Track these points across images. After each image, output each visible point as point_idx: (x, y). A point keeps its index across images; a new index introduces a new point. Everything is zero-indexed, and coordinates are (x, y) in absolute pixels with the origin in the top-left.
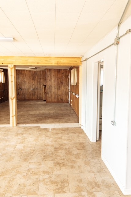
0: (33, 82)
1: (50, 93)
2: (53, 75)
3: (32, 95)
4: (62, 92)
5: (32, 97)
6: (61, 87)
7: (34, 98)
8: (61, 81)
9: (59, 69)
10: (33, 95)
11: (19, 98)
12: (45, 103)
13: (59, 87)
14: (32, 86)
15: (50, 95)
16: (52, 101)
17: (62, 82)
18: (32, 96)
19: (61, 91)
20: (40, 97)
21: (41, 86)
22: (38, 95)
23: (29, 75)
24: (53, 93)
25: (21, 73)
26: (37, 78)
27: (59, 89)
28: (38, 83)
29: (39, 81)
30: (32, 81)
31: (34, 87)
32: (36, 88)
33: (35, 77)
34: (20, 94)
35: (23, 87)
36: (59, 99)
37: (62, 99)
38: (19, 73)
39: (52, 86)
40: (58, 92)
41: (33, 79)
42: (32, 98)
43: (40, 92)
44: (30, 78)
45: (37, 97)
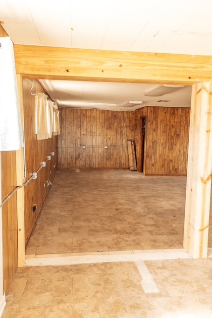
0: (108, 133)
1: (153, 157)
3: (105, 159)
4: (178, 154)
5: (106, 164)
6: (175, 144)
7: (109, 166)
8: (176, 131)
9: (174, 108)
10: (107, 159)
12: (142, 176)
13: (172, 144)
14: (105, 141)
15: (153, 161)
17: (178, 135)
18: (105, 162)
19: (175, 152)
20: (120, 164)
21: (124, 141)
22: (116, 159)
23: (101, 120)
24: (160, 156)
26: (116, 124)
27: (171, 149)
28: (119, 137)
29: (119, 131)
30: (105, 131)
31: (109, 144)
32: (114, 146)
33: (113, 124)
34: (81, 156)
35: (88, 144)
36: (171, 168)
37: (176, 169)
38: (81, 113)
39: (159, 141)
40: (170, 155)
41: (109, 127)
42: (105, 166)
43: (121, 153)
44: (103, 125)
45: (114, 163)
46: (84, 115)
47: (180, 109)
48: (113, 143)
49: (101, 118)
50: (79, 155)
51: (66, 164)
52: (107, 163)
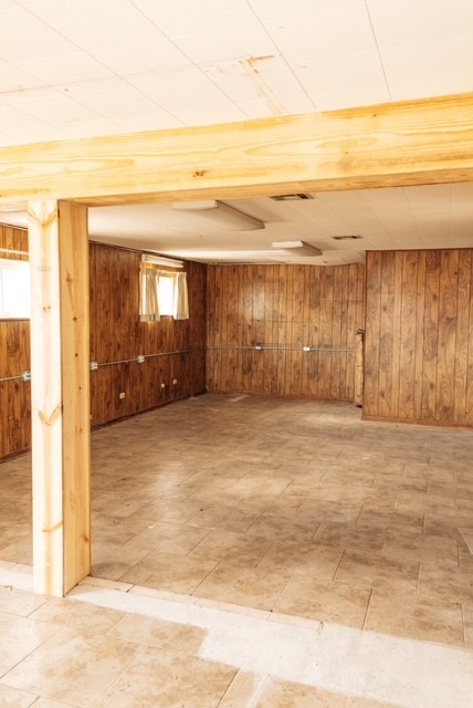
0: (313, 316)
1: (383, 375)
2: (403, 284)
3: (305, 377)
4: (450, 371)
5: (308, 387)
6: (443, 345)
7: (314, 391)
8: (444, 309)
9: (438, 252)
10: (310, 376)
11: (250, 385)
13: (435, 343)
14: (306, 334)
15: (383, 385)
16: (395, 412)
17: (449, 320)
18: (305, 382)
19: (442, 363)
20: (342, 388)
21: (351, 335)
22: (331, 378)
23: (296, 288)
24: (401, 373)
25: (262, 279)
26: (330, 297)
27: (432, 354)
28: (337, 325)
29: (339, 311)
30: (306, 313)
31: (316, 343)
32: (326, 346)
33: (324, 296)
34: (254, 368)
35: (269, 339)
36: (432, 406)
37: (446, 409)
38: (254, 275)
39: (396, 336)
40: (428, 370)
41: (316, 304)
42: (305, 391)
43: (344, 361)
44: (301, 299)
45: (327, 386)
46: (260, 277)
47: (456, 253)
48: (323, 339)
49: (296, 284)
50: (250, 364)
51: (223, 383)
52: (311, 385)
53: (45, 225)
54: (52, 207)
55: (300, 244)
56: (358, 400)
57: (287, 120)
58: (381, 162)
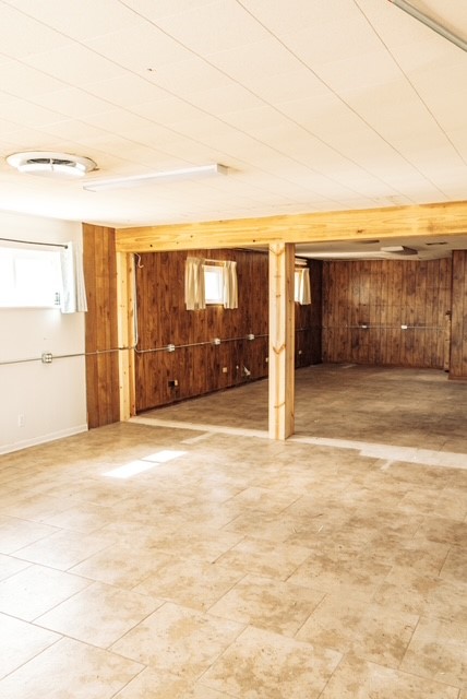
0: (410, 301)
3: (403, 349)
5: (405, 358)
7: (410, 361)
10: (407, 349)
11: (358, 356)
12: (444, 378)
14: (404, 315)
18: (403, 353)
20: (434, 358)
21: (441, 315)
22: (425, 350)
23: (395, 278)
25: (368, 272)
26: (424, 285)
28: (429, 307)
29: (431, 297)
30: (404, 298)
31: (412, 322)
32: (420, 325)
33: (419, 285)
34: (361, 342)
35: (373, 320)
38: (361, 268)
41: (412, 291)
42: (402, 361)
43: (435, 337)
44: (400, 287)
45: (421, 356)
46: (366, 270)
48: (418, 319)
49: (396, 275)
50: (358, 340)
51: (336, 356)
52: (408, 356)
53: (278, 255)
54: (282, 246)
55: (401, 248)
56: (446, 366)
57: (403, 208)
58: (448, 228)
